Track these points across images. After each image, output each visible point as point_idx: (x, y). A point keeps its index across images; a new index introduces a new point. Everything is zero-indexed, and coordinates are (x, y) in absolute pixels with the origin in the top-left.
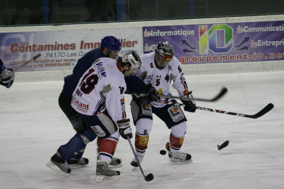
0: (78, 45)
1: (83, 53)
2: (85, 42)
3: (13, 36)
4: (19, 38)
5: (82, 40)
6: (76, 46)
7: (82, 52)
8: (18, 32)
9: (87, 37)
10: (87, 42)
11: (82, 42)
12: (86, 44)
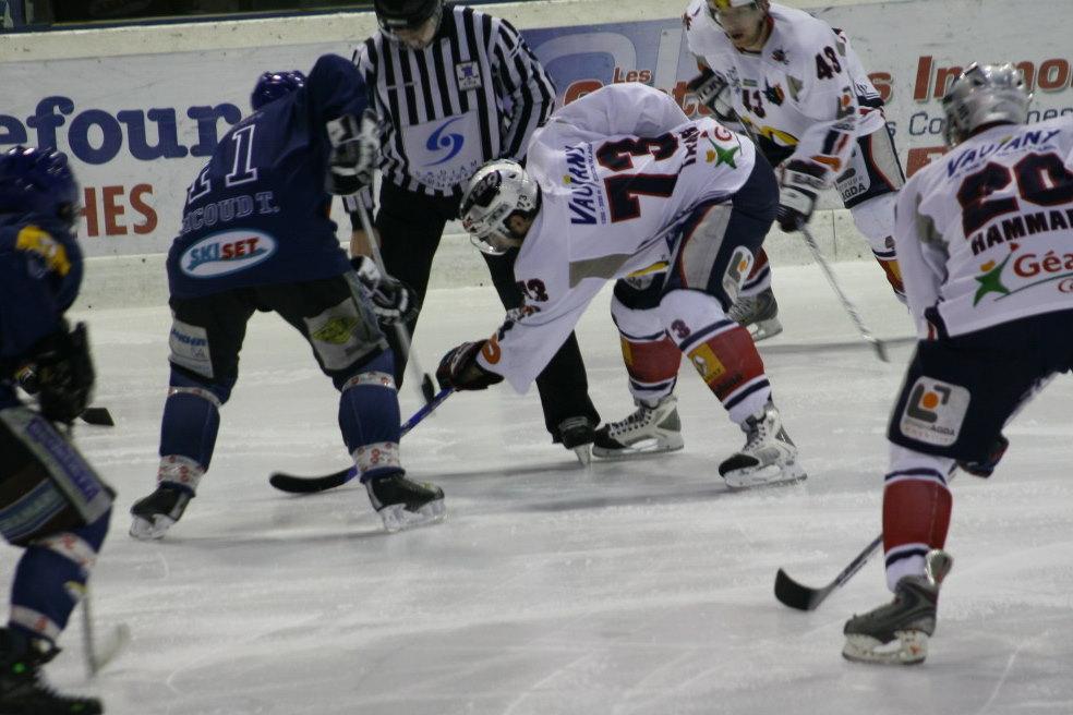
0: (904, 83)
1: (931, 117)
2: (940, 63)
3: (578, 45)
4: (607, 54)
5: (926, 54)
6: (893, 88)
7: (923, 114)
8: (600, 22)
9: (950, 35)
10: (948, 65)
11: (925, 64)
12: (942, 73)
